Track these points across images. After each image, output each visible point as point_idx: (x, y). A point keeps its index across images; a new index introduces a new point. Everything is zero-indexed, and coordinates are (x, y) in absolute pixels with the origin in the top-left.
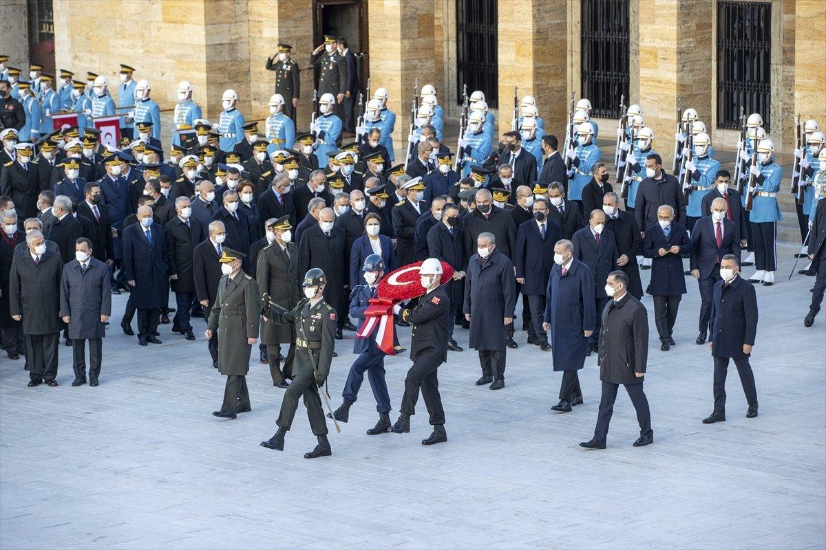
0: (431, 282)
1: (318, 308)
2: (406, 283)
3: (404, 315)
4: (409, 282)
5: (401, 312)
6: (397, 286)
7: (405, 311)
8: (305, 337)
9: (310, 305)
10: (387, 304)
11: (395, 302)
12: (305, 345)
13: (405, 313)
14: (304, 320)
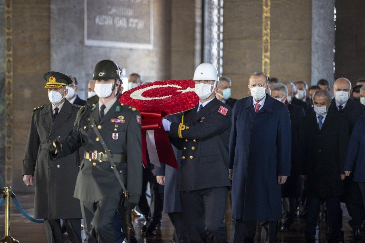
0: (211, 90)
1: (117, 110)
7: (181, 125)
13: (182, 127)
14: (99, 127)
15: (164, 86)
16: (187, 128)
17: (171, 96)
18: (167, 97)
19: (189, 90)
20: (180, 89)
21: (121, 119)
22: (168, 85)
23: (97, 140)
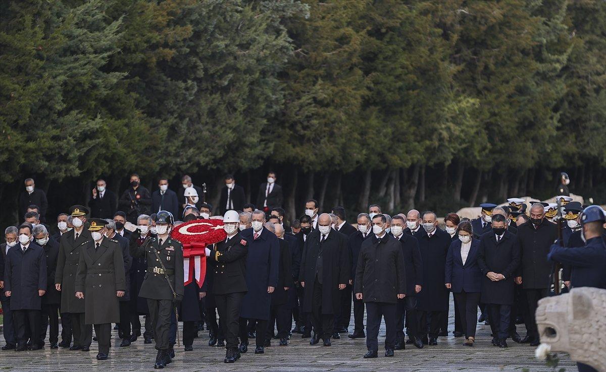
8: (162, 266)
12: (162, 272)
13: (218, 254)
14: (159, 252)
15: (200, 224)
16: (222, 254)
17: (208, 232)
18: (206, 232)
19: (218, 227)
20: (212, 226)
21: (172, 248)
22: (203, 223)
23: (157, 260)
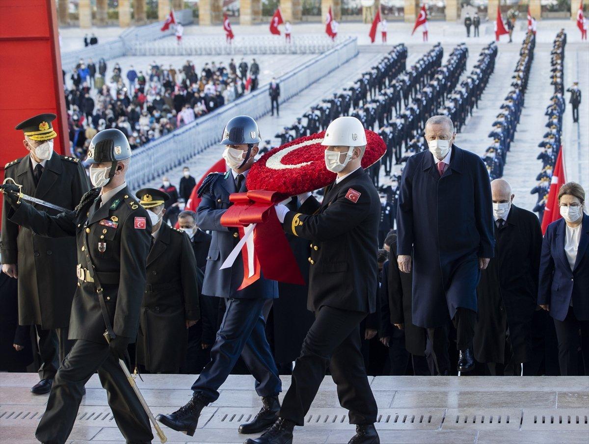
0: (342, 161)
1: (114, 205)
2: (299, 166)
3: (294, 225)
4: (304, 164)
5: (289, 217)
6: (284, 170)
7: (296, 218)
8: (89, 263)
9: (100, 200)
10: (260, 202)
11: (277, 198)
12: (90, 279)
13: (295, 222)
14: (87, 229)
16: (300, 224)
23: (83, 249)
